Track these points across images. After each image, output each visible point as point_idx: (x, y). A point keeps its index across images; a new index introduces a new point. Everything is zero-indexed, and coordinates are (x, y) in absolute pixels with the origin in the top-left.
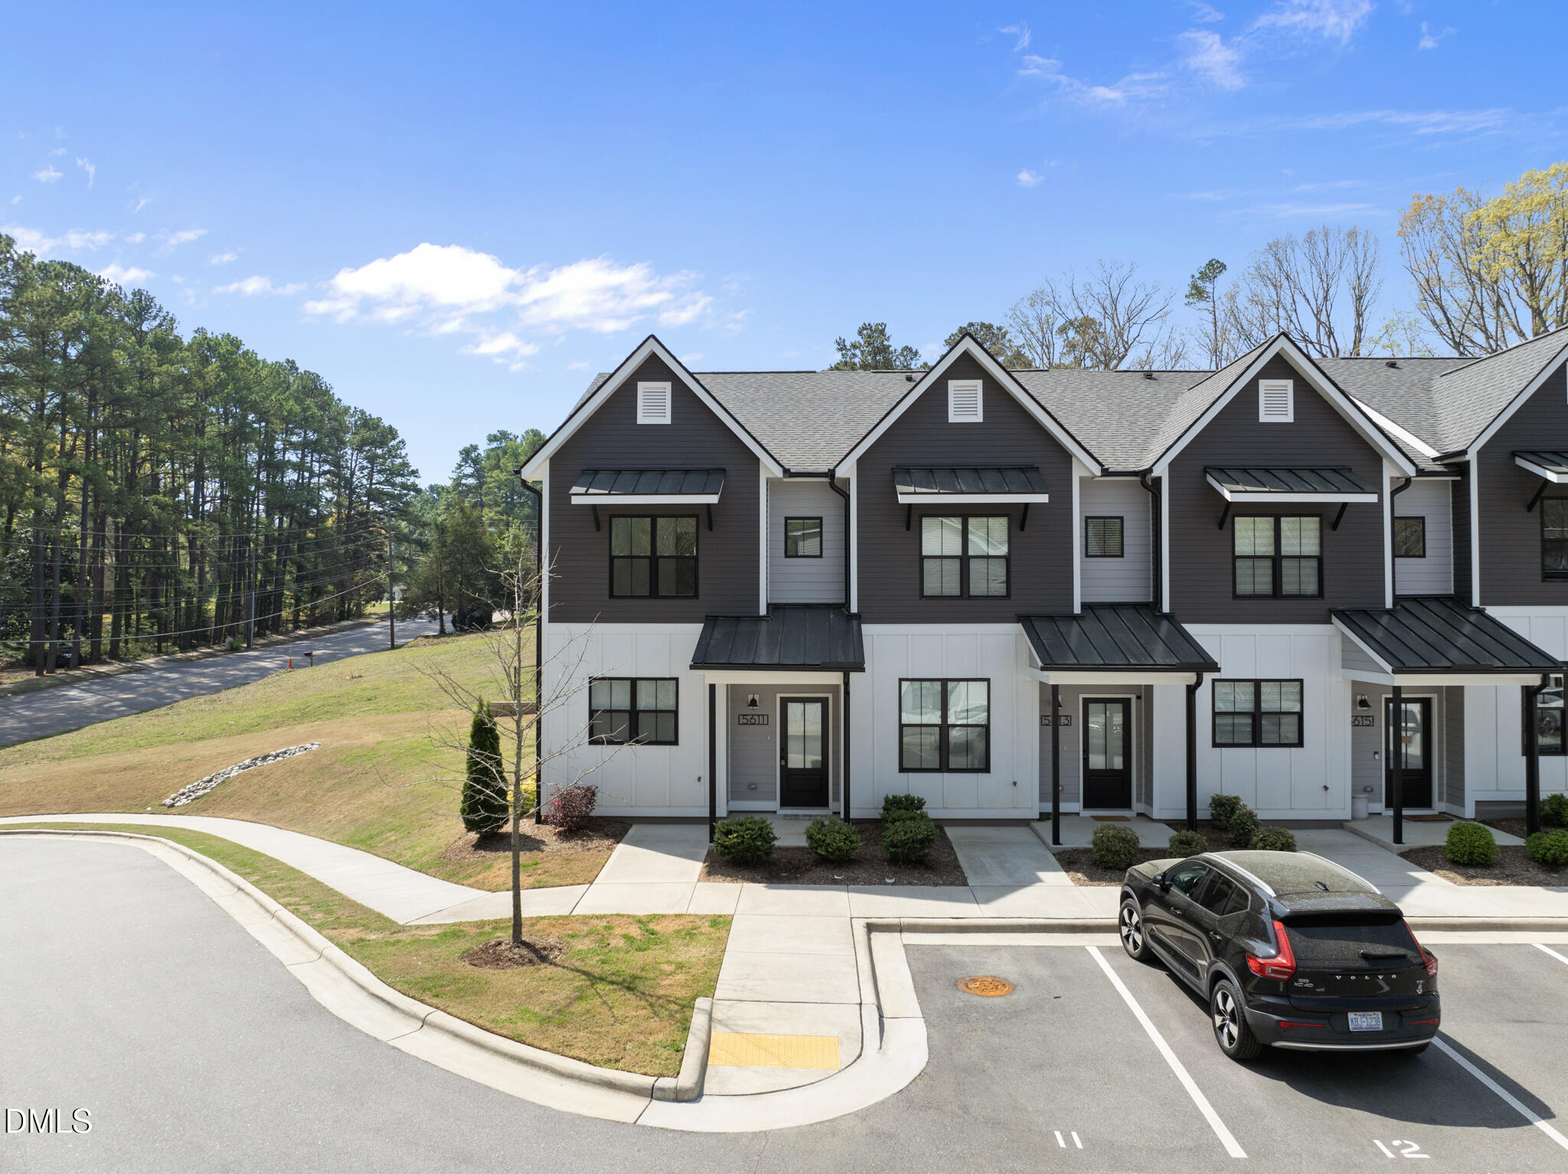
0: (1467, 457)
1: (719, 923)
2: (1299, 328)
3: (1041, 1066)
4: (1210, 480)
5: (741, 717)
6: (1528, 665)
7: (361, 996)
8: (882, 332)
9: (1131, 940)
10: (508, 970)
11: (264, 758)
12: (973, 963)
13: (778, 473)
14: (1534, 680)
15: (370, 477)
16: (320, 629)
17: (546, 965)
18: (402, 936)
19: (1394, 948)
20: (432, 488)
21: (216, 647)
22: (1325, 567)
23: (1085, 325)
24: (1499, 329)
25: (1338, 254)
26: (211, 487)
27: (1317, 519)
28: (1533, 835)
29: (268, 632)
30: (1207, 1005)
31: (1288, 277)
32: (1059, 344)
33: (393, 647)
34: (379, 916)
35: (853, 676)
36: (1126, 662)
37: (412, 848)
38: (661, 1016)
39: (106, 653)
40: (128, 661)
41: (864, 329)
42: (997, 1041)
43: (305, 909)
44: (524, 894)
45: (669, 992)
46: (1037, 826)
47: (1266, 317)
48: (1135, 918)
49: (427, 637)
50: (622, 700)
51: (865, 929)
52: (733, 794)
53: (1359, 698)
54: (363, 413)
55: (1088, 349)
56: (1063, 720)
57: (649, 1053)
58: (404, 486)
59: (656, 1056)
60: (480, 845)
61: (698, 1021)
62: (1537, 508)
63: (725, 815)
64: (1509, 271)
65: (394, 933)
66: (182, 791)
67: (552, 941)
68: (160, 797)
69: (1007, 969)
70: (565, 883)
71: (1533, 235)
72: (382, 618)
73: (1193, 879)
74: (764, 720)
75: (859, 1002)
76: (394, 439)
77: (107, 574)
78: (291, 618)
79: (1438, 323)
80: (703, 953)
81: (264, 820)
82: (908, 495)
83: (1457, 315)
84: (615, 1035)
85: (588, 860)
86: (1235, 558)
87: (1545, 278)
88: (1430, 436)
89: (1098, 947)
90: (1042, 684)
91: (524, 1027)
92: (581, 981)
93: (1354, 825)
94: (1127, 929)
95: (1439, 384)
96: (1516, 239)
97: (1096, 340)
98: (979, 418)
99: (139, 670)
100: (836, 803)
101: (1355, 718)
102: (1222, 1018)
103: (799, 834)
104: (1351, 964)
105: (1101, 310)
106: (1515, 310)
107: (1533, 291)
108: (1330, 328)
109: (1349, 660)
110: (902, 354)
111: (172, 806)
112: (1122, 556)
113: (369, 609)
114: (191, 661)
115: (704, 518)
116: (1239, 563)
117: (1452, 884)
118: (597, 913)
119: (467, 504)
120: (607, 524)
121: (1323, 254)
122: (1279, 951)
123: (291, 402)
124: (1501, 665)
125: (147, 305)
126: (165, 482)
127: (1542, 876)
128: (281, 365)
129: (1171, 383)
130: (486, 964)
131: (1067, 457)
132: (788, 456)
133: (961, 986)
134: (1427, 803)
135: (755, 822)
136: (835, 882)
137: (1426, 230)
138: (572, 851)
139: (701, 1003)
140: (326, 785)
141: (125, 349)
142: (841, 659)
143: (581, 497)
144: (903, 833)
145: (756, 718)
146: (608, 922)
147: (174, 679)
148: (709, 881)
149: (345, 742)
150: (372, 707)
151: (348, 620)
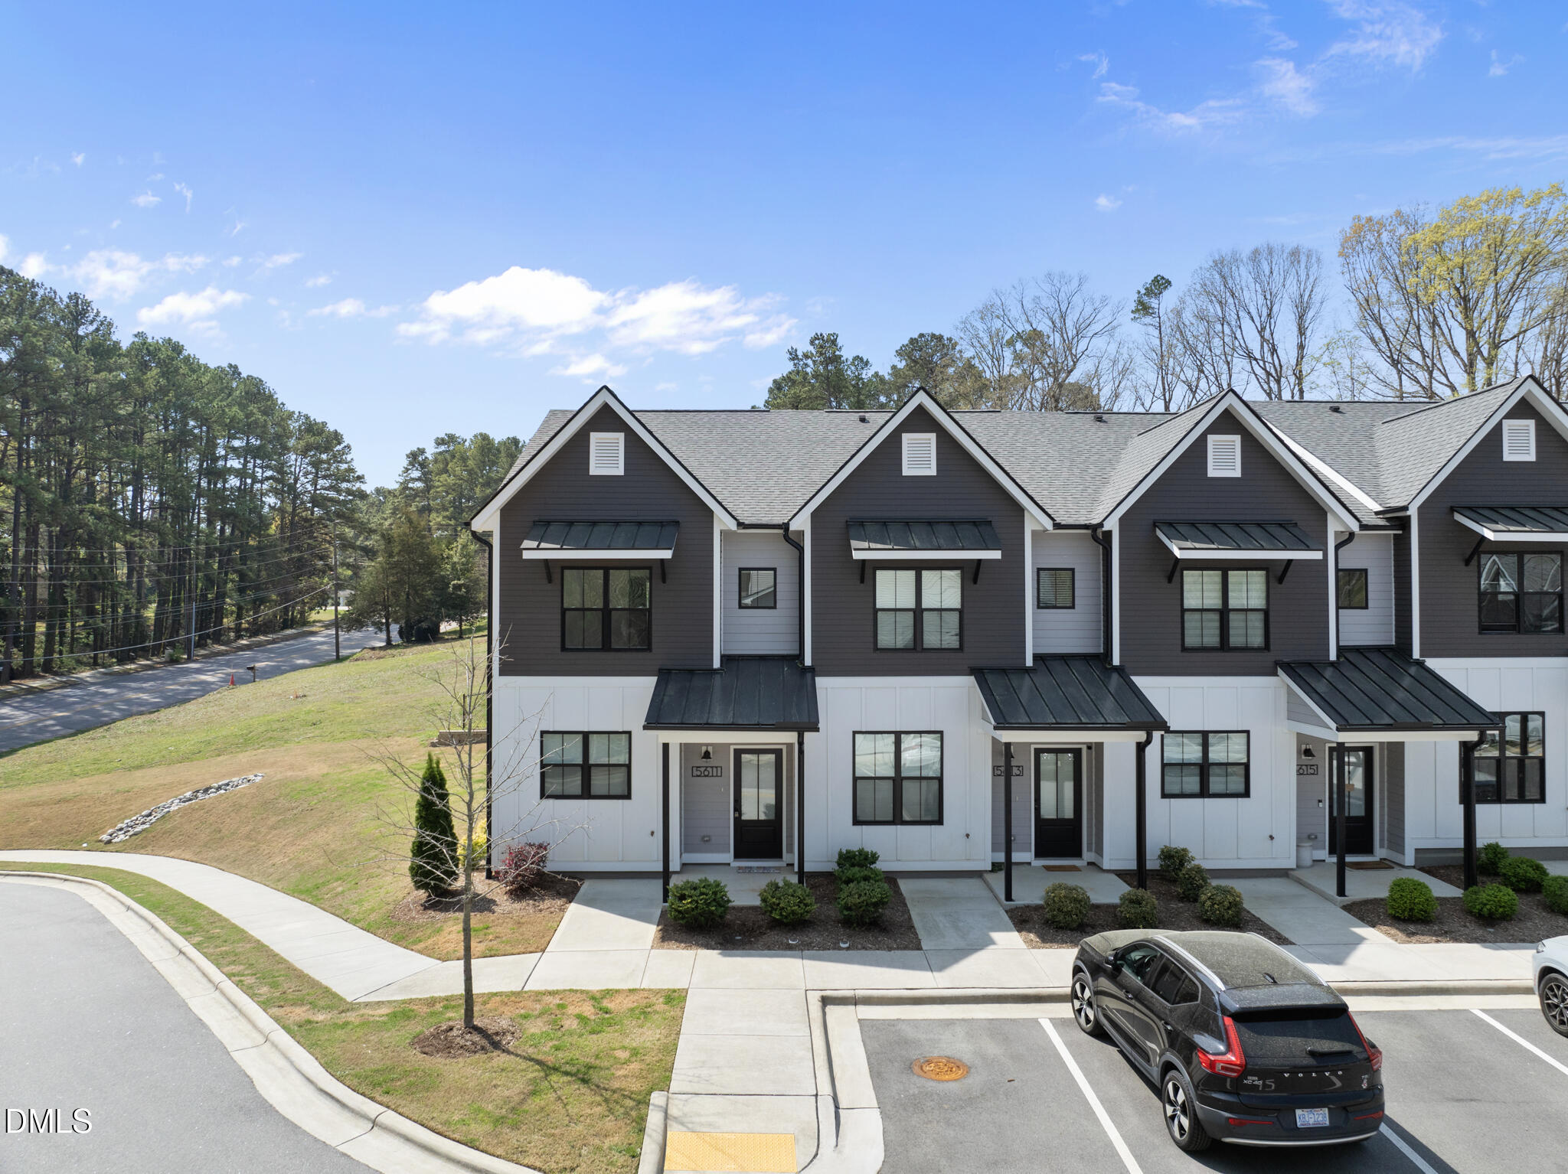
0: (1408, 513)
1: (674, 999)
2: (1243, 345)
3: (996, 1163)
4: (1159, 533)
5: (694, 769)
6: (1466, 722)
7: (309, 1092)
8: (834, 342)
9: (1083, 1014)
10: (460, 1059)
11: (206, 791)
12: (927, 1040)
13: (732, 525)
14: (1472, 736)
15: (314, 483)
16: (262, 638)
17: (499, 1052)
18: (351, 1017)
19: (1341, 1043)
20: (378, 491)
21: (155, 659)
22: (1271, 619)
23: (1033, 338)
24: (1435, 349)
25: (1282, 273)
26: (150, 495)
27: (1263, 573)
28: (1471, 889)
29: (209, 641)
30: (1159, 1091)
31: (1233, 295)
32: (1008, 354)
33: (339, 659)
34: (327, 991)
35: (808, 735)
36: (1078, 721)
37: (359, 902)
38: (617, 1114)
39: (39, 665)
40: (62, 675)
41: (816, 339)
42: (952, 1133)
43: (249, 980)
44: (475, 963)
45: (624, 1085)
46: (989, 877)
47: (1212, 333)
48: (1087, 994)
49: (373, 649)
50: (575, 756)
51: (820, 1004)
52: (687, 847)
53: (1304, 747)
54: (307, 417)
55: (1036, 361)
56: (1015, 771)
57: (604, 1159)
58: (349, 492)
59: (611, 1164)
60: (429, 906)
61: (654, 1119)
62: (1474, 562)
63: (678, 870)
64: (1445, 294)
65: (343, 1012)
66: (120, 826)
67: (504, 1024)
68: (96, 832)
69: (960, 1047)
70: (517, 951)
71: (1468, 260)
72: (327, 627)
73: (1144, 957)
74: (718, 772)
75: (815, 1093)
76: (339, 444)
77: (40, 582)
78: (233, 626)
79: (1377, 340)
80: (658, 1036)
81: (206, 859)
82: (862, 551)
83: (1395, 334)
84: (571, 1138)
85: (541, 923)
86: (1183, 611)
87: (1478, 299)
88: (1373, 489)
89: (1050, 1019)
90: (995, 741)
91: (477, 1129)
92: (535, 1072)
93: (1298, 874)
94: (1079, 1003)
95: (1381, 431)
96: (1451, 263)
97: (1044, 352)
98: (932, 471)
99: (73, 685)
100: (790, 855)
101: (1300, 767)
102: (1172, 1108)
103: (753, 890)
104: (1299, 1062)
105: (1050, 324)
106: (1450, 330)
107: (1467, 312)
108: (1273, 345)
109: (1294, 712)
110: (853, 363)
111: (109, 842)
112: (1073, 607)
113: (313, 616)
114: (129, 674)
115: (657, 571)
116: (1187, 616)
117: (1393, 942)
118: (550, 988)
119: (413, 508)
120: (559, 576)
121: (1267, 273)
122: (1229, 1049)
123: (235, 409)
124: (1441, 722)
125: (83, 309)
126: (102, 490)
127: (1479, 932)
128: (223, 370)
129: (1121, 426)
130: (438, 1052)
131: (1020, 510)
132: (742, 505)
133: (916, 1069)
134: (1369, 850)
135: (709, 886)
136: (790, 948)
137: (1366, 251)
138: (523, 913)
139: (657, 1098)
140: (270, 822)
141: (59, 355)
142: (795, 718)
143: (533, 551)
144: (857, 896)
145: (710, 769)
146: (561, 999)
147: (112, 695)
148: (663, 948)
149: (289, 774)
150: (317, 732)
151: (292, 628)
